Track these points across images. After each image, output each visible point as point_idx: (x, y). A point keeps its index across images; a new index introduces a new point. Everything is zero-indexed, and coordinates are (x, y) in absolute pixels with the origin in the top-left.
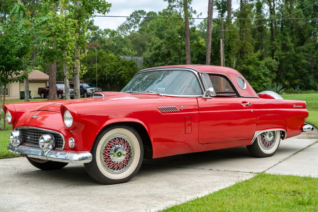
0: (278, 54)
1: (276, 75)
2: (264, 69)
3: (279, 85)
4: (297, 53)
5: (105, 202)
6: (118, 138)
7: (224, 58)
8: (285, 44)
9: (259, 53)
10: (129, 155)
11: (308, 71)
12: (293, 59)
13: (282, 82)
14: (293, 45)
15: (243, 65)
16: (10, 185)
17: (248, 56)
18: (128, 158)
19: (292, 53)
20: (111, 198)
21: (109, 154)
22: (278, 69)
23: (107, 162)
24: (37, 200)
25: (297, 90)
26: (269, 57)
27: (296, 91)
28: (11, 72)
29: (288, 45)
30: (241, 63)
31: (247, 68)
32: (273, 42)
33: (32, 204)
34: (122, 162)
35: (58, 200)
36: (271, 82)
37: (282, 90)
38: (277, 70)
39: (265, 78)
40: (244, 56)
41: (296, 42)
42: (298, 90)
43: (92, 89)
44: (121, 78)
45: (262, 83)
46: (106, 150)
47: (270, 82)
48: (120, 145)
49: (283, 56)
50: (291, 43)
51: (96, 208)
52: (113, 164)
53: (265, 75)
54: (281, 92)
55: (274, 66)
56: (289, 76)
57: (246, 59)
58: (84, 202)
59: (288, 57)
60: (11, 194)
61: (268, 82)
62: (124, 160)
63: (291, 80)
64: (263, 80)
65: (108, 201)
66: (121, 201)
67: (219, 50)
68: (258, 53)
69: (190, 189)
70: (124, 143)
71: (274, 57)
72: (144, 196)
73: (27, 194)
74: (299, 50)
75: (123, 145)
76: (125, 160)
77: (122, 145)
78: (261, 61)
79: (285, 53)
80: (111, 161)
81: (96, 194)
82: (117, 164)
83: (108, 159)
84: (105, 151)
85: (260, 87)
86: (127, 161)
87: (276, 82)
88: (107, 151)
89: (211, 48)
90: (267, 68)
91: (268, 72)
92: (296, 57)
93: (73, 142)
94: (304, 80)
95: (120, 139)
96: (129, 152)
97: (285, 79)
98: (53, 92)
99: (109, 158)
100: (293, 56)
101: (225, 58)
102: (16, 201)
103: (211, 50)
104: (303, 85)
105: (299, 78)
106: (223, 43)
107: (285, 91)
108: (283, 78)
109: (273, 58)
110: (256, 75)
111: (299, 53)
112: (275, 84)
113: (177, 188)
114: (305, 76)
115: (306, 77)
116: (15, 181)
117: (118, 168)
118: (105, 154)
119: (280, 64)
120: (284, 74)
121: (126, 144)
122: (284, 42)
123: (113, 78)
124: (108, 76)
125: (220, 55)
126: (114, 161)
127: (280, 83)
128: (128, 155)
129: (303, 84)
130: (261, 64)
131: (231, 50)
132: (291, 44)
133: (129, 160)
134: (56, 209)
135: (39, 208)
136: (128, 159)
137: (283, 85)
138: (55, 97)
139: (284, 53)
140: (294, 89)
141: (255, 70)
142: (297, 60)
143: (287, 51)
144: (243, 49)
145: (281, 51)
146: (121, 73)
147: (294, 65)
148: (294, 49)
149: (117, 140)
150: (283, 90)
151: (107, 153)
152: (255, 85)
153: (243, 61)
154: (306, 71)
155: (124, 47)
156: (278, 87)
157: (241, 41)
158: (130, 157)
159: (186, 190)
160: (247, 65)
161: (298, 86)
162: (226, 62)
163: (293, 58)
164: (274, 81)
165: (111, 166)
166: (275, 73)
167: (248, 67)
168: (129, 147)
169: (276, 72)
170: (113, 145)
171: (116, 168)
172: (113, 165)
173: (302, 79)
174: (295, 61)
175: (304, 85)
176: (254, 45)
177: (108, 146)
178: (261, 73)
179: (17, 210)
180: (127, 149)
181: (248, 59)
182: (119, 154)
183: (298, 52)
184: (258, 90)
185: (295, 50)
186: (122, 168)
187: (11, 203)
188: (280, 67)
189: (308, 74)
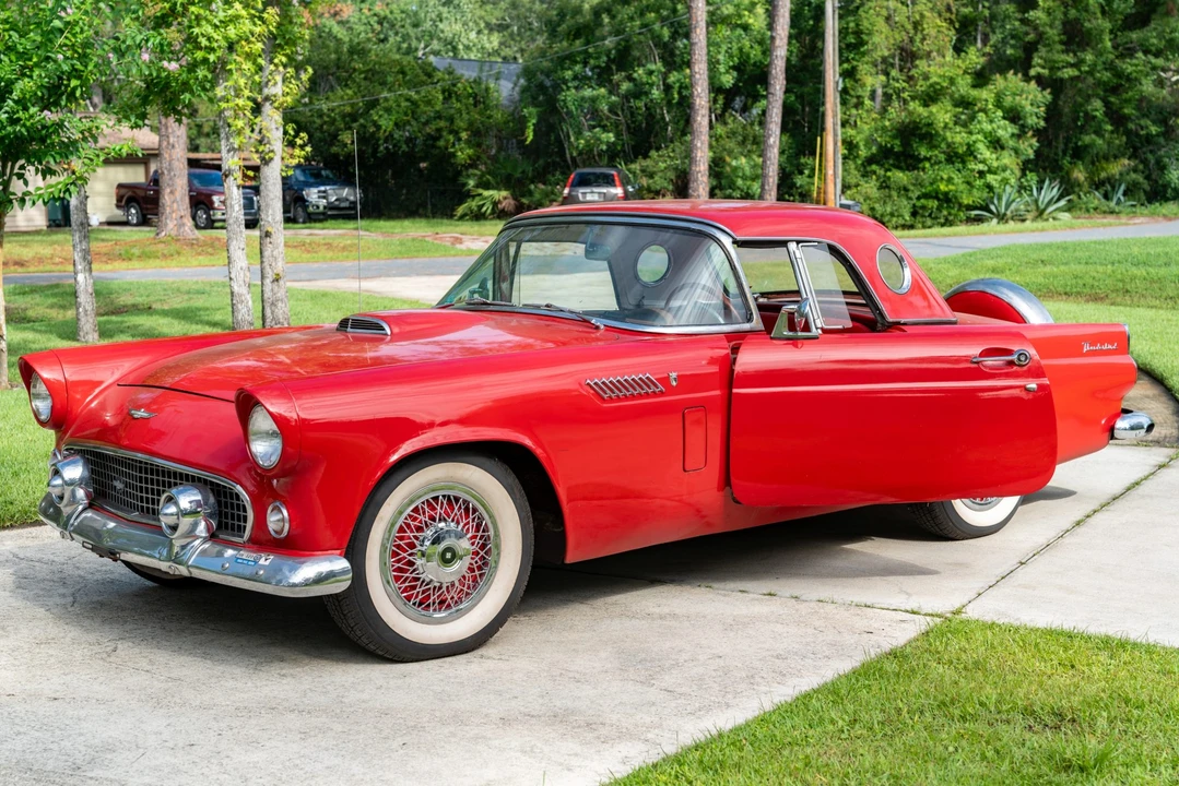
0: (1045, 61)
1: (1037, 144)
2: (991, 121)
3: (1047, 182)
4: (1121, 56)
5: (395, 745)
6: (444, 496)
7: (837, 75)
8: (1077, 20)
9: (974, 57)
10: (483, 558)
11: (1163, 129)
12: (1105, 79)
13: (1061, 169)
14: (1107, 25)
15: (911, 103)
16: (52, 660)
17: (932, 69)
18: (480, 568)
19: (1101, 55)
20: (415, 726)
21: (411, 555)
22: (1046, 120)
23: (404, 582)
24: (156, 733)
25: (1115, 200)
26: (1012, 72)
27: (1112, 204)
28: (22, 167)
29: (1087, 24)
30: (905, 95)
31: (926, 114)
32: (1031, 13)
33: (141, 751)
34: (457, 584)
35: (230, 733)
36: (1018, 173)
37: (1058, 200)
38: (1042, 123)
39: (994, 156)
40: (916, 67)
41: (1121, 13)
42: (1119, 201)
43: (324, 192)
44: (440, 148)
45: (982, 174)
46: (401, 538)
47: (1012, 170)
48: (453, 521)
49: (1065, 70)
50: (1099, 15)
51: (364, 774)
52: (423, 588)
53: (996, 144)
54: (1055, 210)
55: (1028, 108)
56: (1086, 147)
57: (921, 82)
58: (323, 743)
59: (1087, 72)
60: (61, 701)
61: (1004, 169)
62: (464, 577)
63: (1093, 163)
64: (983, 162)
65: (406, 739)
66: (453, 740)
67: (819, 44)
68: (970, 56)
69: (695, 687)
70: (467, 516)
71: (1032, 72)
72: (534, 721)
73: (116, 703)
74: (1131, 46)
75: (462, 524)
76: (467, 575)
77: (458, 523)
78: (980, 90)
79: (1075, 55)
80: (419, 579)
81: (364, 706)
82: (440, 588)
83: (406, 571)
84: (399, 542)
85: (975, 190)
86: (475, 580)
87: (1037, 172)
88: (406, 544)
89: (790, 37)
90: (1004, 118)
91: (1005, 130)
92: (1119, 74)
93: (283, 520)
94: (1145, 162)
95: (452, 501)
96: (483, 547)
97: (1073, 157)
98: (175, 205)
99: (411, 569)
100: (1106, 69)
101: (840, 75)
102: (81, 734)
103: (789, 43)
104: (1138, 183)
105: (1123, 155)
106: (837, 16)
107: (1069, 208)
108: (1064, 153)
109: (1027, 79)
110: (961, 144)
111: (1132, 56)
112: (1032, 178)
113: (647, 682)
114: (1151, 147)
115: (1151, 152)
116: (68, 639)
117: (442, 602)
118: (399, 554)
119: (1053, 99)
120: (1067, 140)
121: (473, 520)
122: (1073, 13)
123: (408, 147)
124: (386, 140)
125: (822, 62)
126: (427, 580)
127: (1053, 172)
128: (477, 559)
129: (1140, 178)
130: (980, 100)
131: (867, 43)
132: (1100, 21)
133: (481, 575)
134: (226, 776)
135: (166, 770)
136: (477, 573)
137: (1061, 183)
138: (184, 225)
139: (1071, 55)
140: (1106, 197)
141: (956, 123)
142: (1121, 85)
143: (1084, 50)
144: (912, 40)
145: (1060, 47)
146: (439, 130)
147: (1107, 104)
148: (1110, 40)
149: (442, 503)
150: (1063, 203)
151: (405, 551)
152: (953, 184)
153: (910, 86)
154: (1154, 129)
155: (447, 18)
156: (1042, 188)
157: (904, 8)
158: (486, 564)
159: (679, 690)
160: (926, 105)
161: (1120, 185)
162: (845, 91)
163: (1106, 76)
164: (1026, 167)
165: (417, 597)
166: (1034, 136)
167: (931, 112)
168: (484, 531)
169: (1038, 133)
170: (426, 522)
171: (434, 603)
172: (423, 593)
173: (1136, 158)
174: (1115, 90)
175: (1146, 181)
176: (957, 25)
177: (408, 526)
178: (980, 137)
179: (91, 778)
180: (474, 537)
181: (931, 81)
182: (448, 556)
183: (1128, 52)
184: (966, 202)
185: (1115, 47)
186: (456, 602)
187: (66, 744)
188: (1052, 113)
189: (1162, 140)
